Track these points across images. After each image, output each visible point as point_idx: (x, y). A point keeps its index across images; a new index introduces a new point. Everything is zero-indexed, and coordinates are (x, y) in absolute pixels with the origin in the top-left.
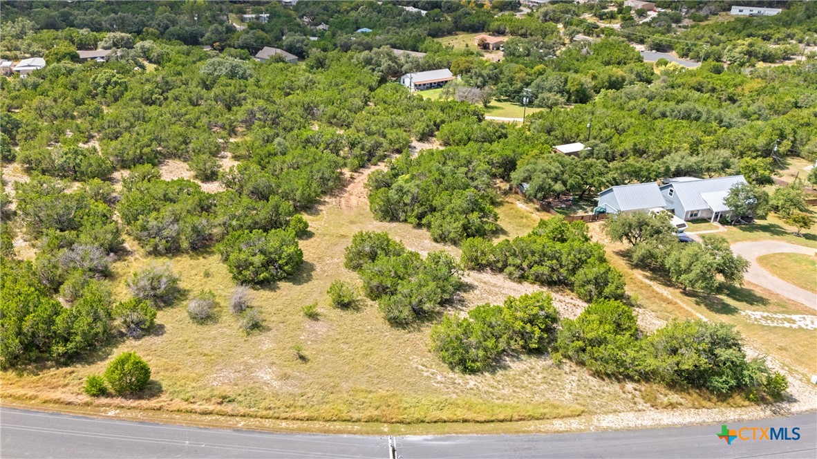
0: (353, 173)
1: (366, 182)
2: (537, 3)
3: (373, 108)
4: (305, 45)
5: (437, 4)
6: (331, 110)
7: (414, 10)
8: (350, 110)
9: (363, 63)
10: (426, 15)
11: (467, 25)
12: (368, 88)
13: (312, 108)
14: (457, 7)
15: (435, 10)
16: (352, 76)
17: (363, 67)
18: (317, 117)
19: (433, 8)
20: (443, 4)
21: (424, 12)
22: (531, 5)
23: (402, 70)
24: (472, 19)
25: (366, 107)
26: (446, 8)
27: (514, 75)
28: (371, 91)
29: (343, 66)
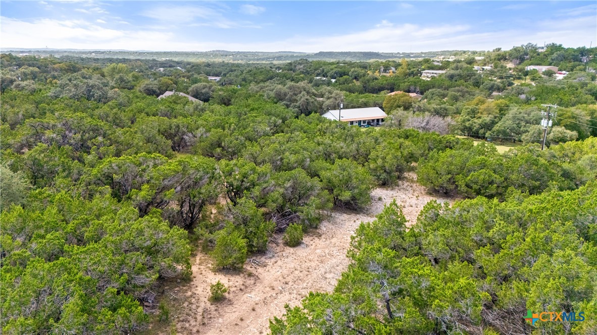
0: (226, 280)
2: (435, 73)
3: (287, 135)
4: (213, 91)
5: (345, 74)
6: (214, 134)
7: (324, 78)
8: (250, 139)
9: (275, 100)
10: (336, 82)
11: (376, 88)
12: (280, 119)
13: (184, 133)
14: (364, 75)
15: (345, 77)
16: (259, 108)
17: (276, 103)
18: (190, 148)
19: (341, 76)
20: (350, 73)
21: (333, 81)
22: (430, 75)
23: (323, 107)
24: (381, 82)
25: (277, 135)
26: (353, 76)
27: (477, 107)
28: (283, 122)
29: (250, 101)
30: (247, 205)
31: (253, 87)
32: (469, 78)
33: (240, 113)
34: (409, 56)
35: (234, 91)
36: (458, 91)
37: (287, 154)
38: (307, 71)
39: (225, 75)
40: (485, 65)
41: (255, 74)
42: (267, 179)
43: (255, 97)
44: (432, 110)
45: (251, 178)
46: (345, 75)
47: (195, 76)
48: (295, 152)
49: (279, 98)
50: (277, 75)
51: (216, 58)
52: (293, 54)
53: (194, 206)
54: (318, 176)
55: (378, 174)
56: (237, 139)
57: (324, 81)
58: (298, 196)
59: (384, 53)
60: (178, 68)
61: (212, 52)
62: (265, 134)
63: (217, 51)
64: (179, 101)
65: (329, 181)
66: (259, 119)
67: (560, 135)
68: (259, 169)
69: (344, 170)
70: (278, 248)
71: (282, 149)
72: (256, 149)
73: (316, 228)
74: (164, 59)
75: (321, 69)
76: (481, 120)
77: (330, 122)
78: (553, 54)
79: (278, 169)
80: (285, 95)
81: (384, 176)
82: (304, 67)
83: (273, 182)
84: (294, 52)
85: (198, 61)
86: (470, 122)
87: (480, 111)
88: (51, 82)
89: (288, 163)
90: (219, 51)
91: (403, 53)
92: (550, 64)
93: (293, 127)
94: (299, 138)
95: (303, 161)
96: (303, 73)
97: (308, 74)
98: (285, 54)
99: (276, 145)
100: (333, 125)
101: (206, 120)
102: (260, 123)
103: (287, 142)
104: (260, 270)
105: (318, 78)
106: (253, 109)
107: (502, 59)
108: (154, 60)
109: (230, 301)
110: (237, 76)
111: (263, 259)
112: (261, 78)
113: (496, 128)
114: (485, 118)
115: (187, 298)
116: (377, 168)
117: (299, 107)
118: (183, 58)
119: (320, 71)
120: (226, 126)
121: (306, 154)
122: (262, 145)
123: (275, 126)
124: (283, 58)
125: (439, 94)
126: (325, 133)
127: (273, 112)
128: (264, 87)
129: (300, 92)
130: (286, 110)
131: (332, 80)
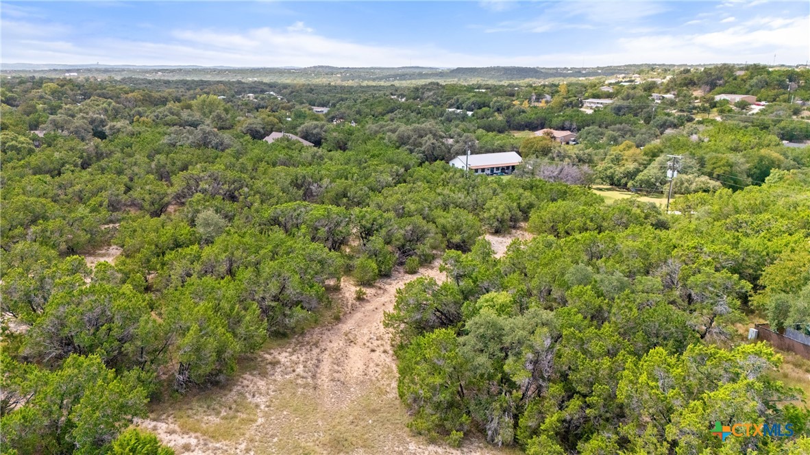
0: (364, 290)
1: (390, 309)
2: (601, 103)
3: (410, 186)
4: (325, 132)
5: (485, 105)
6: (339, 184)
7: (459, 111)
8: (372, 189)
9: (397, 144)
10: (473, 115)
11: (523, 123)
12: (402, 167)
13: (309, 184)
14: (509, 107)
15: (484, 109)
16: (380, 154)
17: (398, 148)
18: (316, 197)
19: (480, 108)
20: (491, 104)
21: (470, 113)
22: (594, 106)
23: (451, 151)
24: (529, 117)
25: (400, 185)
26: (495, 108)
27: (622, 153)
28: (406, 170)
29: (369, 146)
30: (377, 241)
31: (371, 126)
32: (640, 110)
33: (360, 161)
34: (580, 72)
35: (350, 133)
36: (619, 130)
37: (408, 203)
38: (438, 101)
39: (334, 105)
40: (668, 91)
41: (371, 105)
42: (391, 223)
43: (375, 139)
44: (574, 156)
45: (379, 221)
46: (484, 107)
47: (297, 107)
48: (415, 202)
49: (402, 141)
50: (400, 106)
51: (319, 78)
52: (421, 70)
53: (336, 242)
54: (434, 223)
55: (491, 222)
56: (361, 190)
57: (458, 114)
58: (417, 237)
59: (546, 69)
60: (272, 93)
61: (313, 69)
62: (388, 185)
63: (320, 67)
64: (293, 147)
65: (444, 227)
66: (381, 168)
67: (702, 185)
68: (385, 215)
69: (457, 218)
70: (400, 275)
71: (404, 199)
72: (380, 199)
73: (430, 263)
74: (250, 79)
75: (455, 98)
76: (623, 168)
77: (456, 171)
78: (752, 79)
79: (400, 216)
80: (409, 138)
81: (496, 224)
82: (434, 94)
83: (396, 226)
84: (422, 68)
85: (295, 82)
86: (612, 170)
87: (625, 157)
88: (138, 120)
89: (409, 212)
90: (322, 67)
91: (572, 69)
92: (747, 93)
93: (415, 176)
94: (420, 189)
95: (422, 210)
96: (432, 103)
97: (439, 105)
98: (410, 70)
99: (399, 195)
100: (458, 174)
101: (328, 170)
102: (381, 172)
103: (409, 192)
104: (387, 286)
105: (450, 110)
106: (373, 156)
107: (689, 84)
108: (239, 82)
109: (367, 300)
110: (349, 107)
111: (389, 281)
112: (380, 109)
113: (639, 177)
114: (628, 166)
115: (340, 298)
116: (490, 216)
117: (424, 152)
118: (276, 78)
119: (453, 101)
120: (349, 176)
121: (426, 204)
122: (385, 195)
123: (397, 175)
124: (408, 76)
125: (596, 133)
126: (448, 183)
127: (395, 159)
128: (384, 125)
129: (426, 135)
130: (409, 156)
131: (468, 112)
